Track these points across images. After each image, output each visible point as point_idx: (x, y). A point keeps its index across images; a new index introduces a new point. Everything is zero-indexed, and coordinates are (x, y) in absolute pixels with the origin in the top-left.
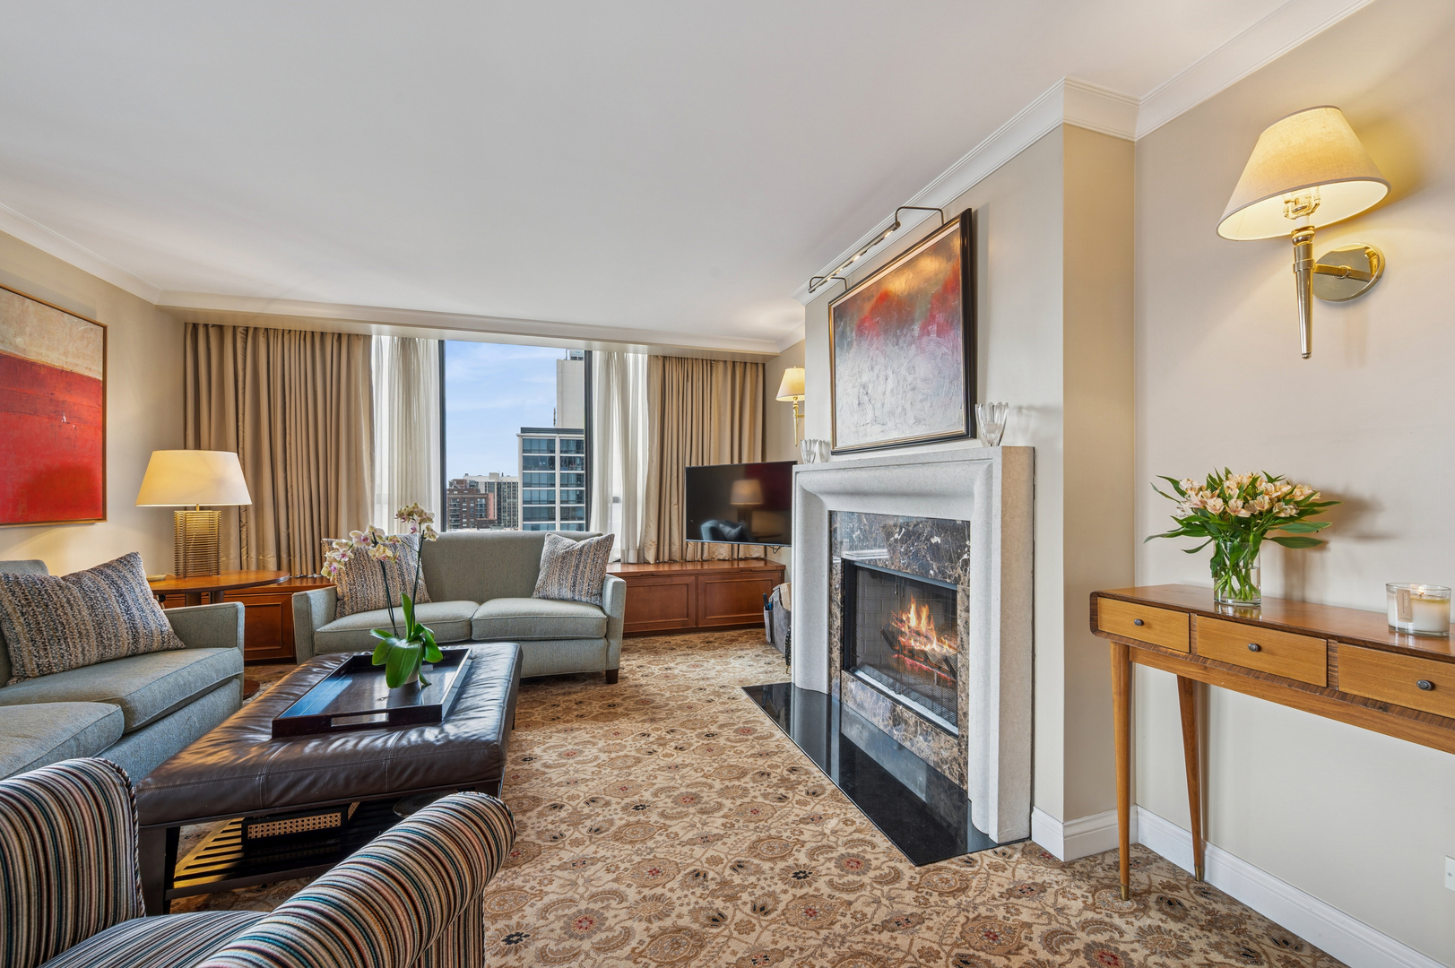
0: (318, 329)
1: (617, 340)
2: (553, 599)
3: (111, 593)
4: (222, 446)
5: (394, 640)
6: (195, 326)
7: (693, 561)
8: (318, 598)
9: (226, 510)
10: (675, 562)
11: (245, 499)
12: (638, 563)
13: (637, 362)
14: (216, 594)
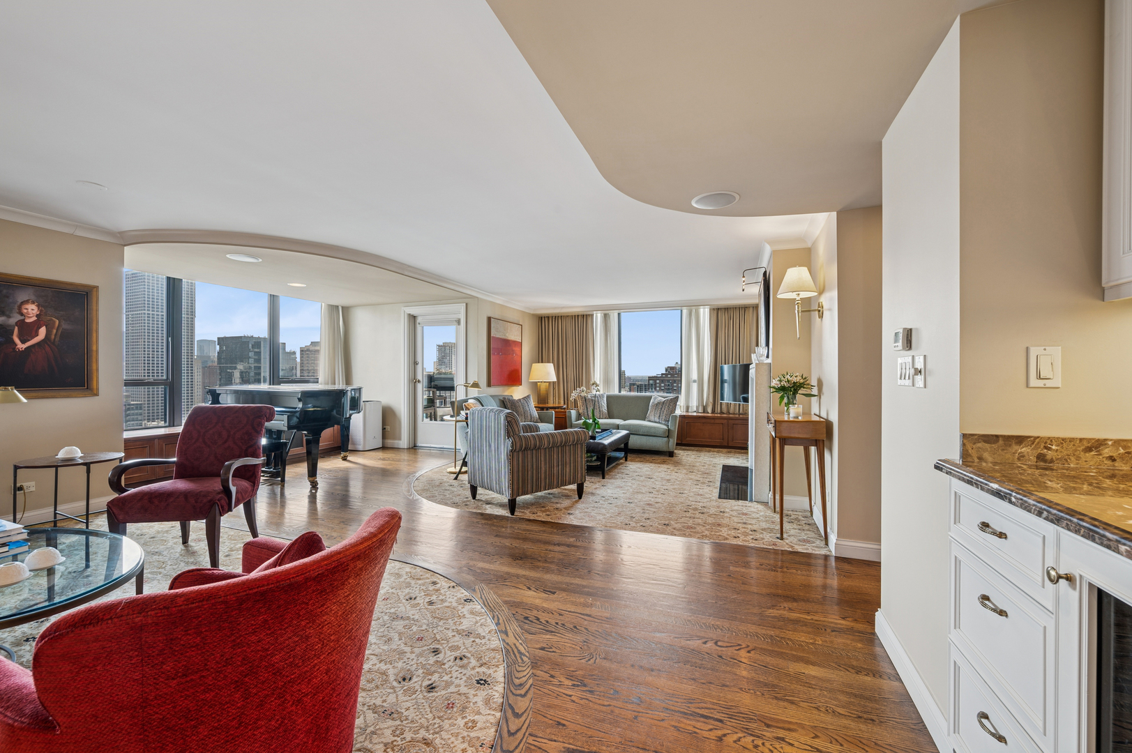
0: (576, 314)
1: (693, 306)
2: (652, 422)
3: (526, 404)
4: (549, 362)
5: (588, 421)
6: (542, 318)
7: (734, 414)
8: (573, 413)
9: (549, 382)
10: (724, 413)
11: (555, 379)
12: (704, 412)
13: (705, 313)
14: (547, 409)
